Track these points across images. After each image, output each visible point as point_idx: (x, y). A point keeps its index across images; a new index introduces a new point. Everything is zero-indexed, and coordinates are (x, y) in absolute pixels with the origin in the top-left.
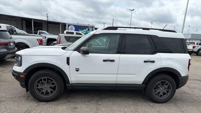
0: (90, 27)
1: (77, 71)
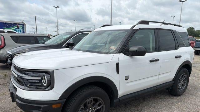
0: (19, 24)
1: (127, 79)
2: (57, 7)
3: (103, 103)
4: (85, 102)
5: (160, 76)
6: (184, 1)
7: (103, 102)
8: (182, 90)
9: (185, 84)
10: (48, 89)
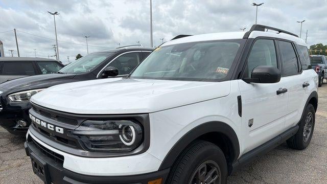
1: (250, 126)
2: (56, 13)
3: (219, 171)
4: (195, 172)
5: (287, 118)
6: (259, 5)
7: (219, 169)
8: (307, 139)
9: (310, 129)
10: (137, 151)
